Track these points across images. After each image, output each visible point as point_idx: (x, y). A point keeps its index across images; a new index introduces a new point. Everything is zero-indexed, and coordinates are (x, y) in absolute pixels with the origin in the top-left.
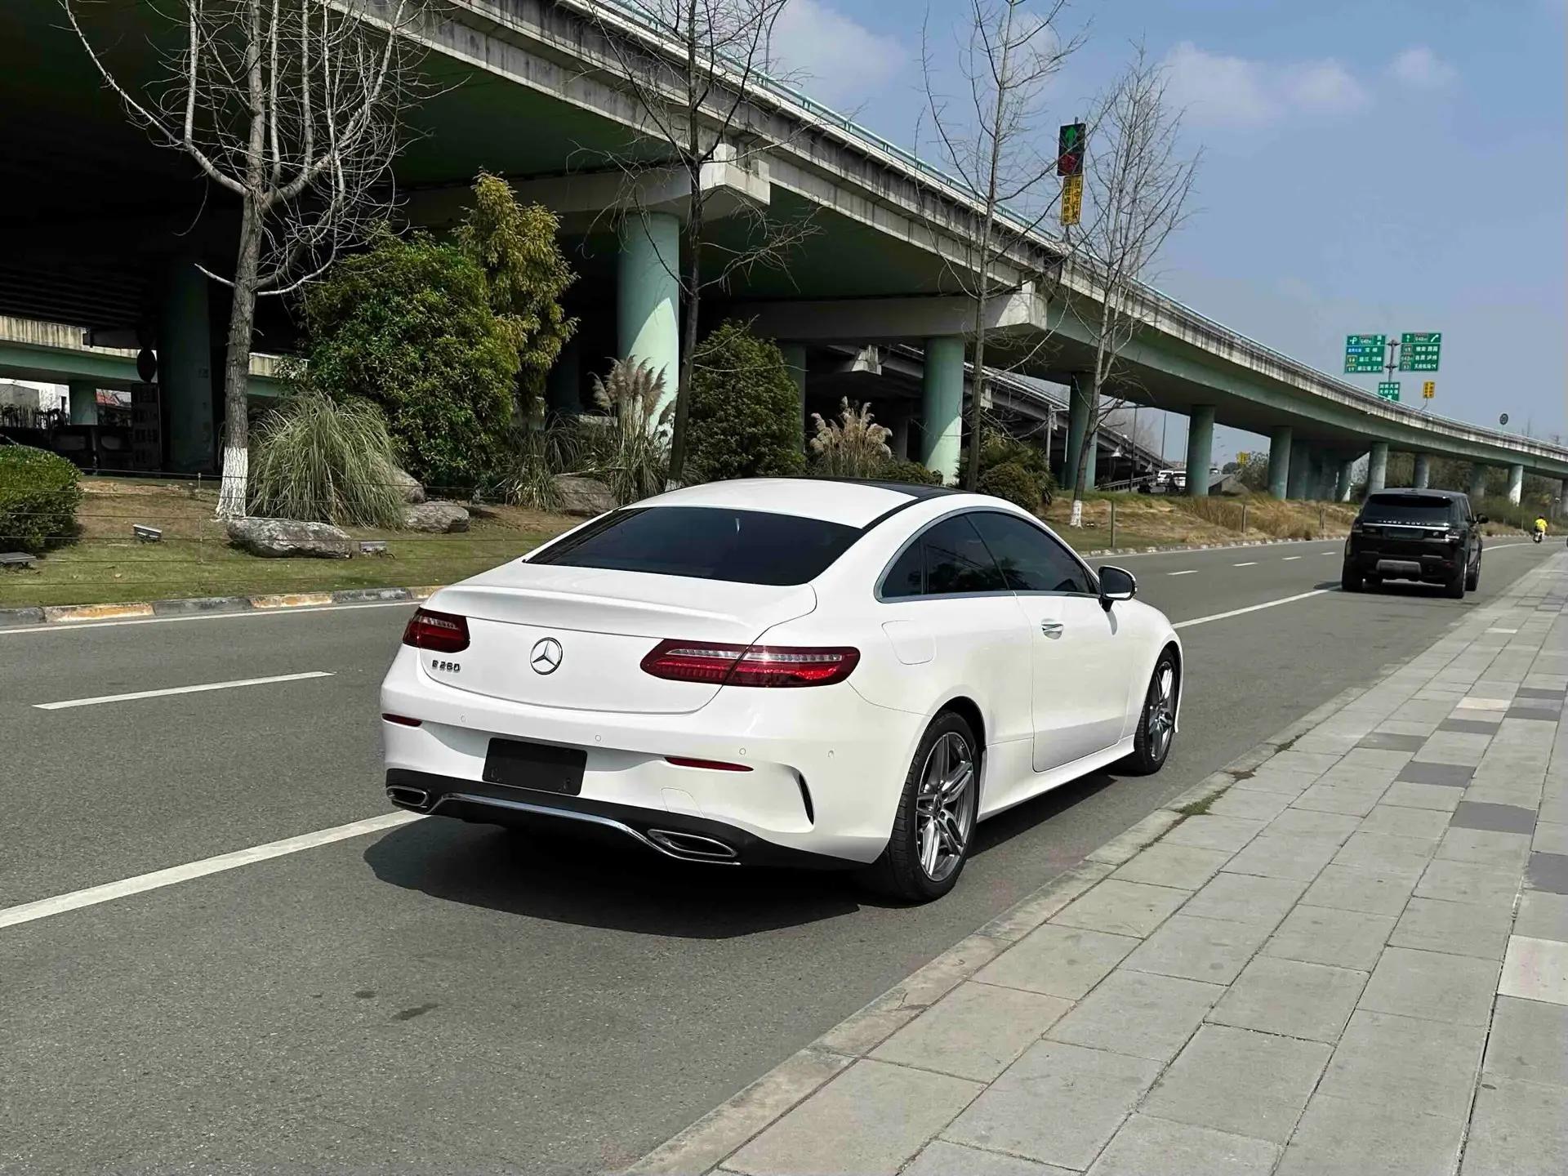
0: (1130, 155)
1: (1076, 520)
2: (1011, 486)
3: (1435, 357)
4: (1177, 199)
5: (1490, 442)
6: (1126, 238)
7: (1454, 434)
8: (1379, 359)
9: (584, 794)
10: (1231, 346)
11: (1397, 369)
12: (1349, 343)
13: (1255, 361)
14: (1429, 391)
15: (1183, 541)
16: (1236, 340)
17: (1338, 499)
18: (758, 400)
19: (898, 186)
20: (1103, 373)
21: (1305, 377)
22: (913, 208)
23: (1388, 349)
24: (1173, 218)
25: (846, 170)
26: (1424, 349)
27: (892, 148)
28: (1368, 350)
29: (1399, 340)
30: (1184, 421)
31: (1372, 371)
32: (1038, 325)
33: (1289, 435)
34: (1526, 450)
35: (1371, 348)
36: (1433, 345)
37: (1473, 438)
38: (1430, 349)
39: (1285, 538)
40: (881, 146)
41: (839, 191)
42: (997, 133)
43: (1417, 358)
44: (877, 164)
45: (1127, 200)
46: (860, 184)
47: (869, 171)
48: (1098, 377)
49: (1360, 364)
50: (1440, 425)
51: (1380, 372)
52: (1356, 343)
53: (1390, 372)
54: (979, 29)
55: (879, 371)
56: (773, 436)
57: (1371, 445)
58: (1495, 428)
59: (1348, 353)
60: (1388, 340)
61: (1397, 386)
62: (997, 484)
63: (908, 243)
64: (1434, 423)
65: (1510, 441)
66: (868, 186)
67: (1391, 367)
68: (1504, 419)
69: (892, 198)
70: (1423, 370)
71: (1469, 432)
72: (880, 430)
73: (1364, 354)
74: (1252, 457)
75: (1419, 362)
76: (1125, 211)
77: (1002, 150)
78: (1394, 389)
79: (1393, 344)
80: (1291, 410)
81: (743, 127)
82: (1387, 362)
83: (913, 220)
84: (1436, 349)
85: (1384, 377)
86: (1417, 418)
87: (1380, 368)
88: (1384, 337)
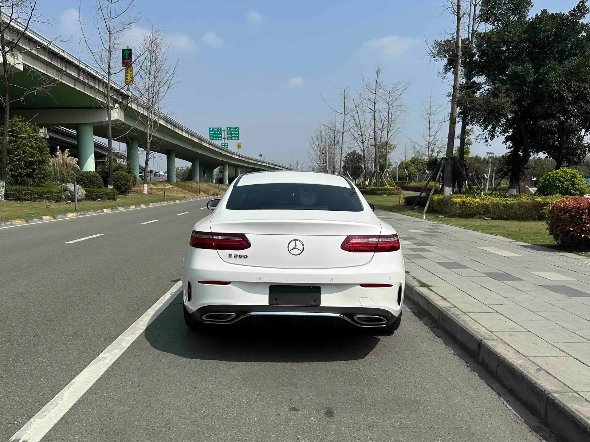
0: (152, 61)
1: (145, 192)
2: (123, 179)
3: (238, 135)
4: (171, 78)
5: (257, 163)
6: (153, 91)
7: (247, 160)
8: (220, 136)
9: (322, 305)
10: (182, 130)
11: (226, 139)
12: (210, 130)
13: (190, 136)
14: (239, 146)
15: (184, 197)
16: (183, 128)
17: (212, 182)
18: (31, 147)
19: (70, 67)
20: (150, 138)
21: (204, 141)
22: (76, 75)
23: (223, 132)
24: (169, 84)
25: (51, 59)
26: (234, 132)
27: (66, 52)
28: (216, 133)
29: (226, 129)
30: (165, 156)
31: (218, 140)
32: (122, 120)
33: (198, 161)
34: (268, 165)
35: (217, 132)
36: (237, 131)
37: (252, 162)
38: (236, 132)
39: (211, 196)
40: (63, 51)
41: (48, 68)
42: (109, 49)
43: (232, 135)
44: (63, 58)
45: (152, 77)
46: (56, 65)
47: (59, 61)
48: (148, 140)
49: (214, 137)
50: (243, 157)
51: (221, 140)
52: (212, 130)
53: (224, 140)
54: (100, 11)
55: (48, 137)
56: (39, 161)
57: (223, 164)
58: (258, 158)
59: (210, 134)
60: (222, 129)
61: (227, 145)
62: (117, 179)
63: (74, 88)
64: (242, 157)
65: (263, 162)
66: (59, 66)
67: (224, 138)
68: (261, 155)
69: (68, 71)
70: (234, 139)
71: (251, 160)
72: (73, 159)
73: (215, 134)
74: (180, 169)
75: (233, 137)
76: (152, 80)
77: (112, 56)
78: (226, 146)
79: (224, 131)
80: (200, 152)
81: (11, 40)
82: (223, 137)
83: (76, 80)
84: (238, 133)
85: (222, 141)
86: (237, 155)
87: (221, 139)
88: (221, 128)
